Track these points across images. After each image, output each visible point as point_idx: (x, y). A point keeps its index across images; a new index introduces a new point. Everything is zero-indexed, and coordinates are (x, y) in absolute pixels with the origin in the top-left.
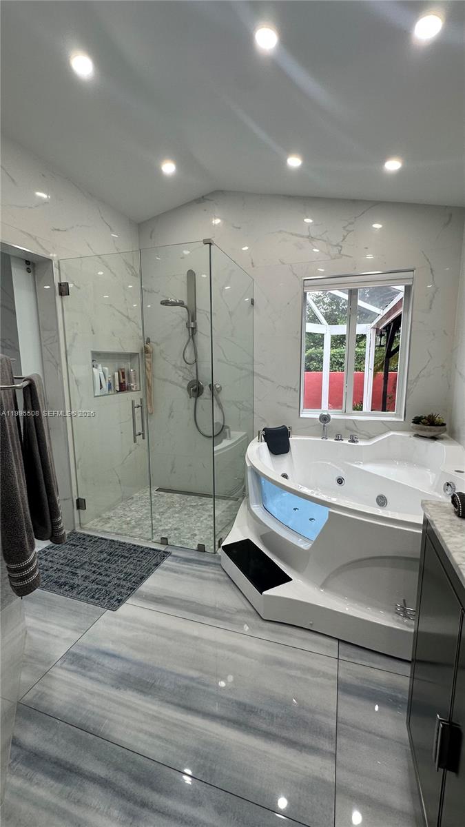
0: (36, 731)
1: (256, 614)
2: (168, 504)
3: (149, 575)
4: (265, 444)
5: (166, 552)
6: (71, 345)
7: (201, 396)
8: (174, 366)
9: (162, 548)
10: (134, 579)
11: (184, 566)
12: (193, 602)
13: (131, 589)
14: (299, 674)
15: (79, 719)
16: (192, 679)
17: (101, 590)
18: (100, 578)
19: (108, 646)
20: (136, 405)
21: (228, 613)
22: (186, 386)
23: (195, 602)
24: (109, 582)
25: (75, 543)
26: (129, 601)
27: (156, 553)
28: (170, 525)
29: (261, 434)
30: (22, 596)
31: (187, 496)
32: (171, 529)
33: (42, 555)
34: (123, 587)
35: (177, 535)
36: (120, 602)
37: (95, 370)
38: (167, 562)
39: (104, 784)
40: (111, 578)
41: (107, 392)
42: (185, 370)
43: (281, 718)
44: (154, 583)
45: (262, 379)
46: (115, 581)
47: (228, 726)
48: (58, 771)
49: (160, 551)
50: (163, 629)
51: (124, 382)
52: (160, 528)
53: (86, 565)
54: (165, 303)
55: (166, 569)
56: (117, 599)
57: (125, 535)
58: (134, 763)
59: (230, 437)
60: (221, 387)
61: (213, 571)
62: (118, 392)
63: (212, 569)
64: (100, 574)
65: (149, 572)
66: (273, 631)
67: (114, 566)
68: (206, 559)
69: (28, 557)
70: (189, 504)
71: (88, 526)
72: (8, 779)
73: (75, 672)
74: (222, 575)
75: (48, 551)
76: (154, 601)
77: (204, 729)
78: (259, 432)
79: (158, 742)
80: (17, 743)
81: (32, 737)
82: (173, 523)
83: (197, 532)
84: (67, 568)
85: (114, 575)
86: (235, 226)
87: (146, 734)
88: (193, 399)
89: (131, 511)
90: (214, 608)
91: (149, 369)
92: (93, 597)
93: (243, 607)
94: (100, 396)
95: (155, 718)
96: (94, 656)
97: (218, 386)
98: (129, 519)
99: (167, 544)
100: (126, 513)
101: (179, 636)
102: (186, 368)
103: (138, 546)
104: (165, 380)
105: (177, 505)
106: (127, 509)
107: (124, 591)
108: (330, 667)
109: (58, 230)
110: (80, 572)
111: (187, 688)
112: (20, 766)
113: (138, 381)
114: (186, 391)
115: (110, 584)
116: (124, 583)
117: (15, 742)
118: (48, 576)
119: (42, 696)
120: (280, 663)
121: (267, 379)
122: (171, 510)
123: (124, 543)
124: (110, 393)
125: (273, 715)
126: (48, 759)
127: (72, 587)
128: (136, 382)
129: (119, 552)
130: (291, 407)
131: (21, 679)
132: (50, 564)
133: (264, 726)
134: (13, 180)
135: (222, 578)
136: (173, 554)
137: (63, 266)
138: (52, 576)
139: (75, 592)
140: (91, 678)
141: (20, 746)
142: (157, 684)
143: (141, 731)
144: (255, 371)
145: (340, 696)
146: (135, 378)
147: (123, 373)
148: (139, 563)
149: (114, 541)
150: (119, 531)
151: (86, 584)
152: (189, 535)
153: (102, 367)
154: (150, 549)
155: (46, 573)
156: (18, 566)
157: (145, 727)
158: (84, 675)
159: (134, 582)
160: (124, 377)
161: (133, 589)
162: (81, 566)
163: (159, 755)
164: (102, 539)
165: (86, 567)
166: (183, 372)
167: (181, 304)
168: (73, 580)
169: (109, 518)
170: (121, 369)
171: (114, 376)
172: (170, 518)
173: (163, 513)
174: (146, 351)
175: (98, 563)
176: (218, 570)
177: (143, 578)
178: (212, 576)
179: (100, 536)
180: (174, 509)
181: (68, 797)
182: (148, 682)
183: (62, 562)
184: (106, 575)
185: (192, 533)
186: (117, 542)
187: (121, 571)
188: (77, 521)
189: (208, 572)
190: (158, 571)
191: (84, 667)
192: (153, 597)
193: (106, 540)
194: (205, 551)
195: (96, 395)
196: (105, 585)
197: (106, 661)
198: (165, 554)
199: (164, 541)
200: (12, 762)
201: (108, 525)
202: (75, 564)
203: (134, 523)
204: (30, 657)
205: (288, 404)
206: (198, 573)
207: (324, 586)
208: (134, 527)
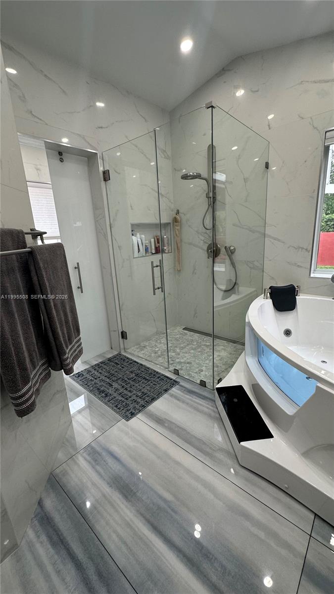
0: (54, 500)
1: (235, 457)
2: (188, 341)
3: (158, 398)
4: (270, 301)
5: (176, 382)
6: (114, 220)
7: (219, 257)
8: (197, 232)
9: (173, 377)
10: (147, 399)
11: (186, 395)
12: (184, 430)
13: (143, 406)
14: (262, 535)
15: (80, 502)
16: (165, 501)
17: (123, 402)
18: (126, 392)
19: (115, 449)
20: (155, 265)
21: (211, 448)
22: (206, 249)
23: (186, 430)
24: (130, 397)
25: (118, 362)
26: (139, 416)
27: (168, 381)
28: (185, 359)
29: (266, 291)
30: (22, 417)
31: (205, 336)
32: (185, 363)
33: (97, 368)
34: (138, 403)
35: (188, 368)
36: (133, 415)
37: (134, 238)
38: (175, 390)
39: (79, 566)
40: (132, 393)
41: (144, 255)
42: (205, 235)
43: (233, 577)
44: (160, 406)
45: (272, 240)
46: (134, 397)
47: (182, 561)
48: (55, 538)
49: (171, 379)
50: (156, 447)
51: (159, 246)
52: (178, 360)
53: (121, 379)
54: (185, 177)
55: (172, 396)
56: (131, 412)
57: (151, 362)
58: (102, 558)
59: (238, 292)
60: (235, 249)
61: (208, 406)
62: (153, 254)
63: (208, 404)
64: (126, 389)
65: (159, 395)
66: (247, 480)
67: (137, 385)
68: (205, 394)
69: (20, 390)
70: (204, 343)
71: (129, 351)
72: (28, 529)
73: (89, 462)
74: (214, 412)
75: (101, 365)
76: (157, 421)
77: (161, 553)
78: (265, 290)
79: (124, 549)
80: (41, 504)
81: (50, 503)
82: (187, 357)
83: (204, 368)
84: (108, 380)
85: (135, 392)
86: (253, 90)
87: (118, 536)
88: (211, 259)
89: (160, 343)
90: (199, 440)
91: (178, 235)
92: (116, 406)
93: (225, 446)
94: (139, 257)
95: (128, 525)
96: (104, 454)
97: (232, 248)
98: (157, 349)
99: (178, 375)
100: (157, 345)
101: (165, 457)
102: (206, 233)
103: (157, 373)
104: (190, 244)
105: (195, 343)
106: (159, 341)
107: (137, 407)
108: (299, 542)
109: (102, 128)
110: (115, 385)
111: (159, 508)
112: (36, 522)
113: (170, 245)
114: (206, 252)
115: (130, 399)
116: (139, 400)
117: (40, 503)
118: (95, 384)
119: (65, 473)
120: (246, 516)
121: (279, 240)
122: (190, 346)
123: (149, 368)
124: (147, 254)
125: (225, 569)
126: (53, 525)
127: (106, 395)
128: (168, 246)
129: (143, 375)
130: (301, 267)
131: (58, 456)
132: (99, 375)
133: (214, 578)
134: (64, 92)
135: (213, 414)
136: (181, 383)
137: (106, 157)
138: (97, 384)
139: (107, 399)
140: (97, 471)
141: (42, 507)
142: (138, 494)
143: (115, 532)
144: (266, 233)
145: (303, 582)
146: (168, 243)
147: (158, 239)
148: (154, 386)
149: (142, 365)
150: (148, 359)
151: (115, 395)
152: (197, 370)
153: (140, 234)
154: (165, 376)
155: (95, 380)
156: (20, 393)
157: (119, 529)
158: (93, 467)
159: (146, 401)
160: (158, 243)
161: (144, 407)
162: (117, 380)
163: (122, 561)
164: (135, 362)
165: (119, 381)
166: (204, 237)
167: (198, 176)
168: (108, 389)
169: (145, 347)
170: (156, 236)
171: (151, 242)
172: (186, 353)
173: (183, 348)
174: (175, 220)
175: (127, 380)
176: (212, 406)
177: (153, 399)
178: (206, 410)
179: (135, 359)
180: (192, 346)
181: (54, 564)
182: (132, 491)
183: (106, 374)
184: (130, 391)
185: (200, 368)
186: (144, 366)
187: (140, 390)
188: (122, 346)
189: (203, 406)
190: (166, 396)
191: (96, 461)
192: (156, 418)
193: (138, 363)
194: (205, 387)
195: (135, 257)
196: (127, 399)
197: (110, 461)
198: (175, 383)
199: (176, 372)
200: (34, 518)
201: (142, 352)
202: (113, 378)
203: (160, 353)
204: (68, 441)
205: (299, 264)
206: (195, 405)
207: (306, 454)
208: (159, 356)
